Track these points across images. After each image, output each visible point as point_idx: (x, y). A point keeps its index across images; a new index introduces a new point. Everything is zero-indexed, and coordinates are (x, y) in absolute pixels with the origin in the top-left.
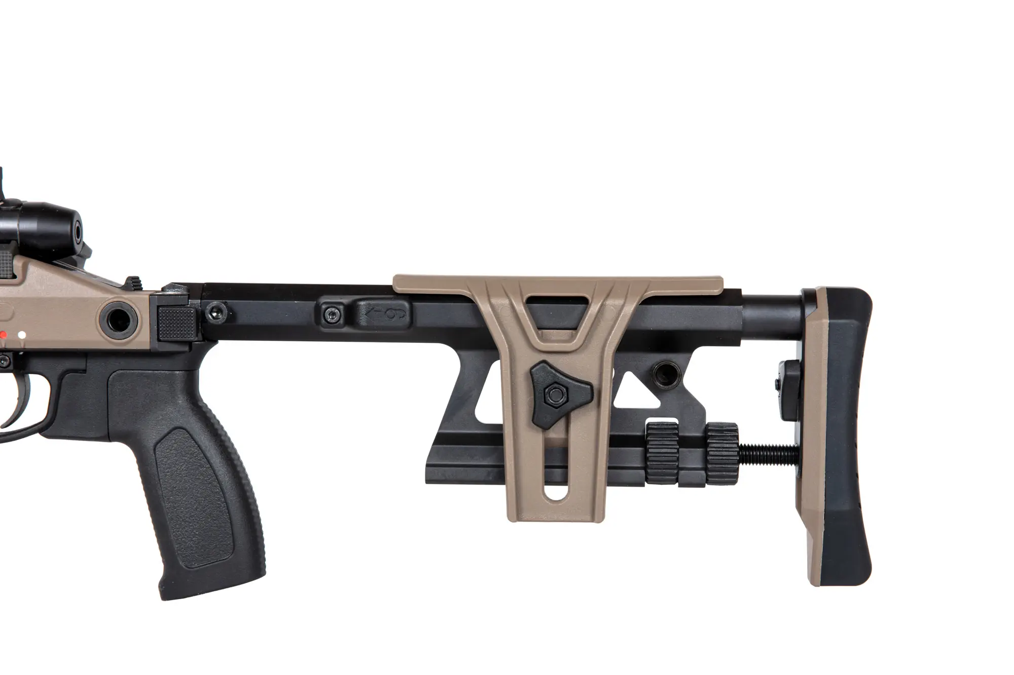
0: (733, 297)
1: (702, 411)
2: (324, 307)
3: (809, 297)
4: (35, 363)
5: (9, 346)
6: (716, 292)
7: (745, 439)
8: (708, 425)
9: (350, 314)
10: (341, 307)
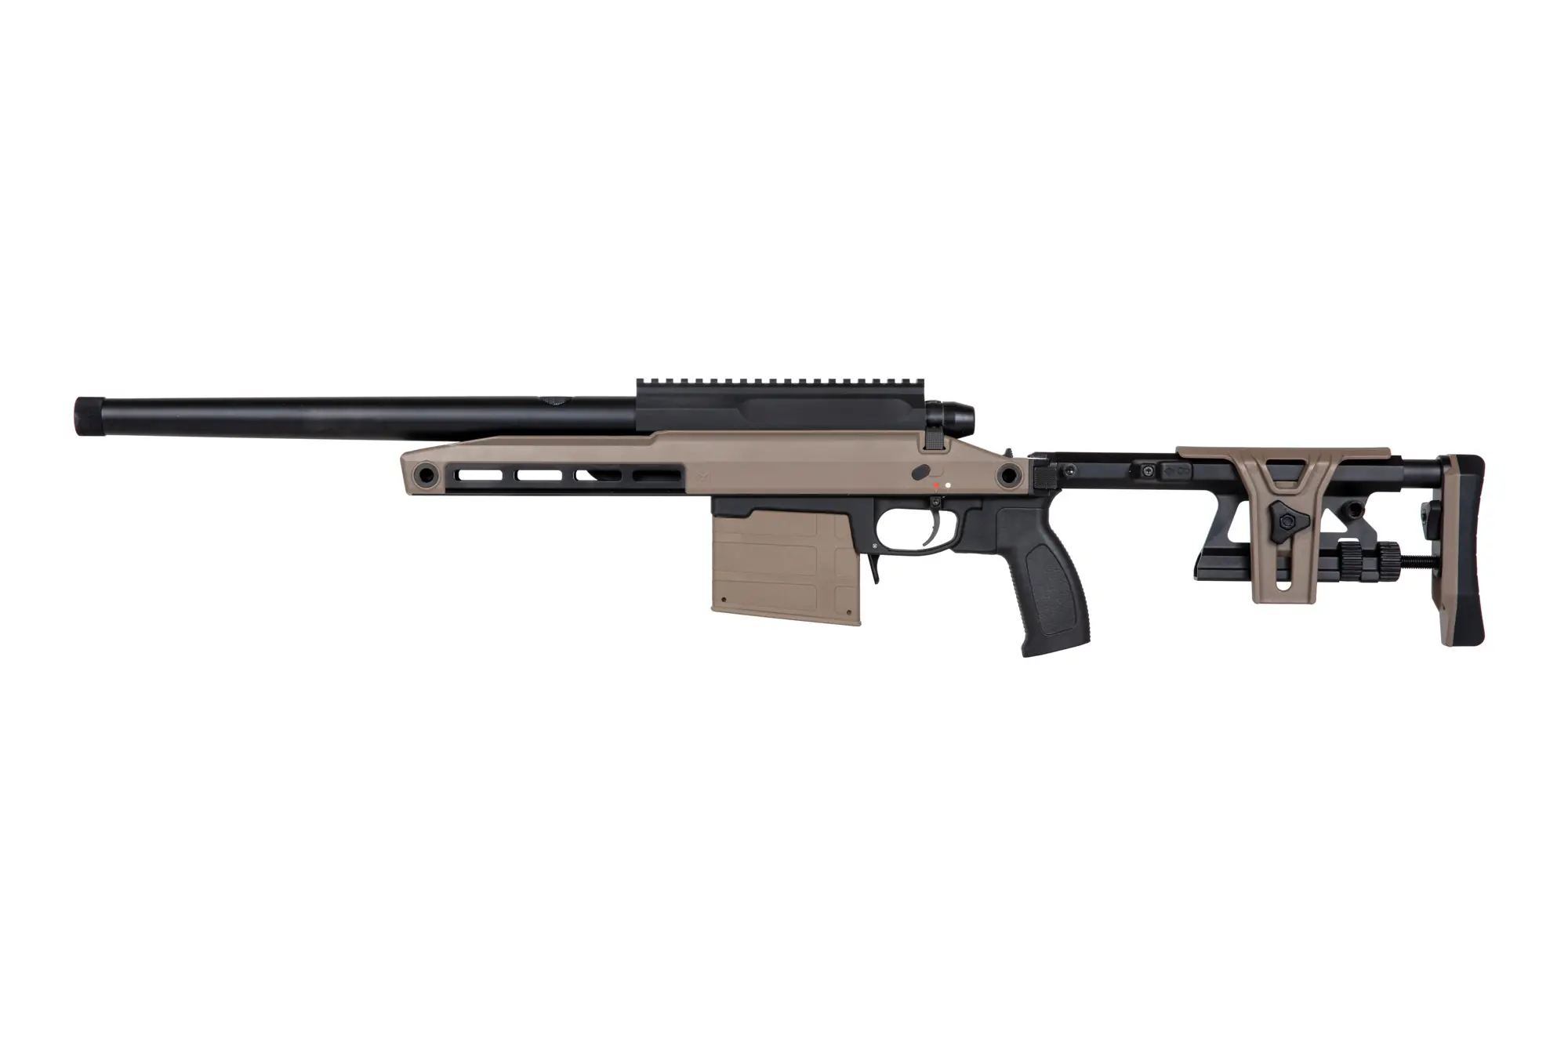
0: (1397, 461)
1: (1374, 534)
2: (1143, 466)
3: (1444, 461)
4: (950, 503)
5: (939, 493)
6: (1387, 457)
7: (1404, 552)
8: (1379, 543)
9: (1158, 470)
10: (1154, 466)
